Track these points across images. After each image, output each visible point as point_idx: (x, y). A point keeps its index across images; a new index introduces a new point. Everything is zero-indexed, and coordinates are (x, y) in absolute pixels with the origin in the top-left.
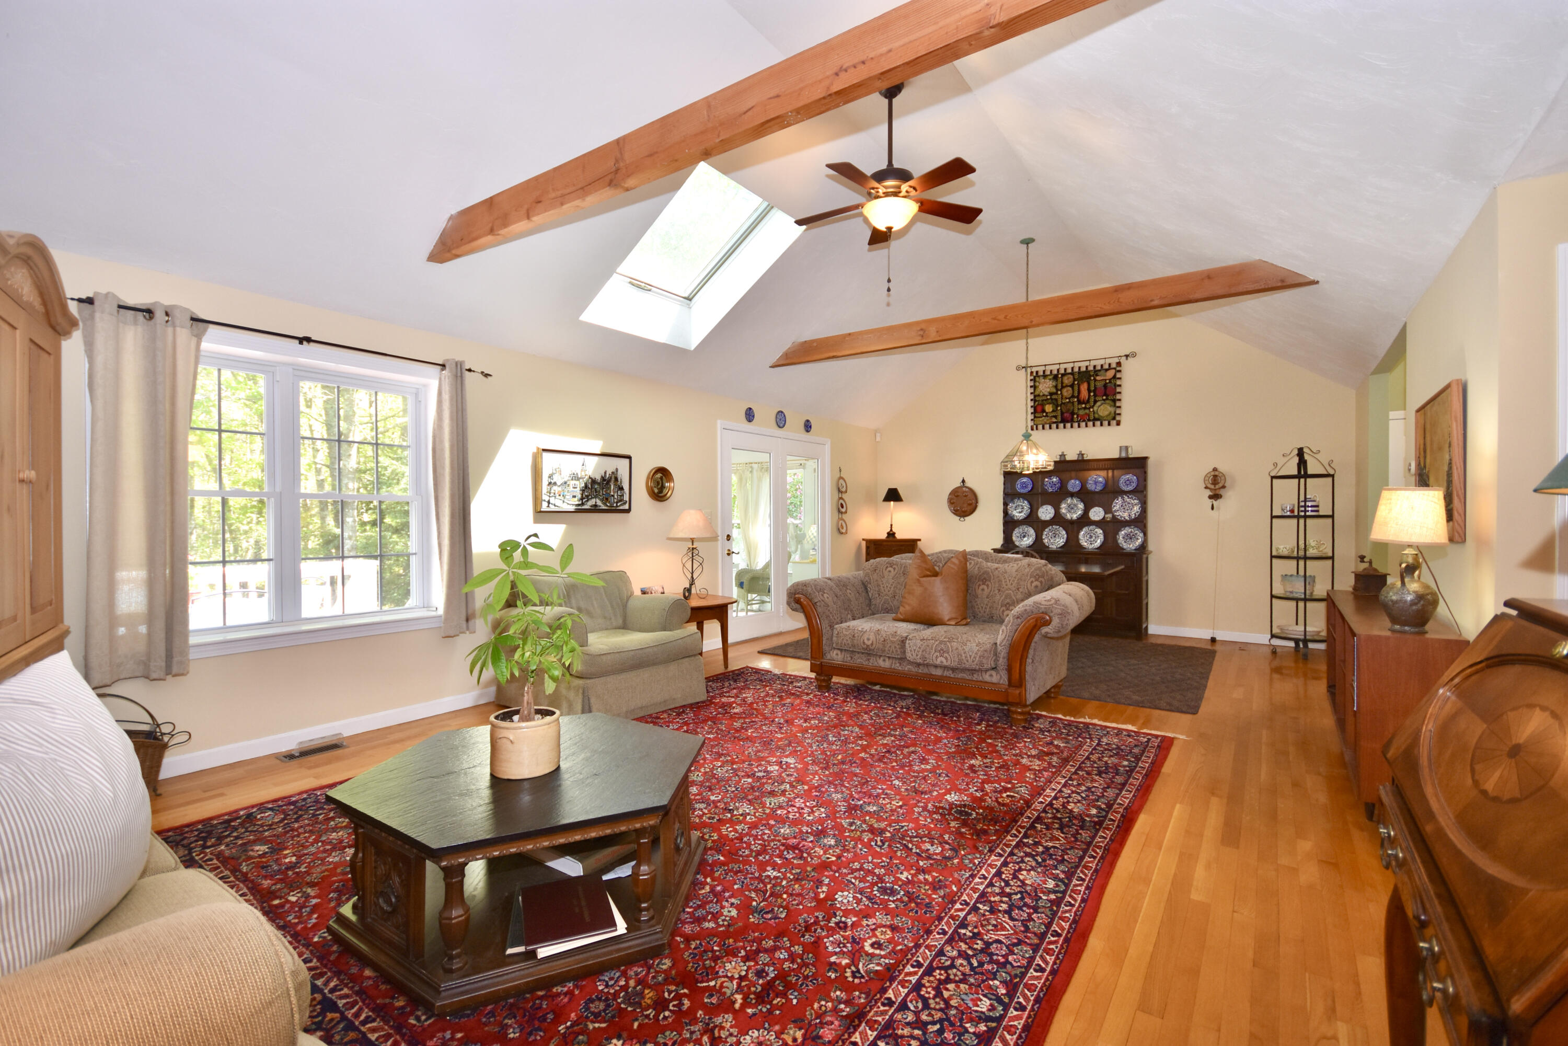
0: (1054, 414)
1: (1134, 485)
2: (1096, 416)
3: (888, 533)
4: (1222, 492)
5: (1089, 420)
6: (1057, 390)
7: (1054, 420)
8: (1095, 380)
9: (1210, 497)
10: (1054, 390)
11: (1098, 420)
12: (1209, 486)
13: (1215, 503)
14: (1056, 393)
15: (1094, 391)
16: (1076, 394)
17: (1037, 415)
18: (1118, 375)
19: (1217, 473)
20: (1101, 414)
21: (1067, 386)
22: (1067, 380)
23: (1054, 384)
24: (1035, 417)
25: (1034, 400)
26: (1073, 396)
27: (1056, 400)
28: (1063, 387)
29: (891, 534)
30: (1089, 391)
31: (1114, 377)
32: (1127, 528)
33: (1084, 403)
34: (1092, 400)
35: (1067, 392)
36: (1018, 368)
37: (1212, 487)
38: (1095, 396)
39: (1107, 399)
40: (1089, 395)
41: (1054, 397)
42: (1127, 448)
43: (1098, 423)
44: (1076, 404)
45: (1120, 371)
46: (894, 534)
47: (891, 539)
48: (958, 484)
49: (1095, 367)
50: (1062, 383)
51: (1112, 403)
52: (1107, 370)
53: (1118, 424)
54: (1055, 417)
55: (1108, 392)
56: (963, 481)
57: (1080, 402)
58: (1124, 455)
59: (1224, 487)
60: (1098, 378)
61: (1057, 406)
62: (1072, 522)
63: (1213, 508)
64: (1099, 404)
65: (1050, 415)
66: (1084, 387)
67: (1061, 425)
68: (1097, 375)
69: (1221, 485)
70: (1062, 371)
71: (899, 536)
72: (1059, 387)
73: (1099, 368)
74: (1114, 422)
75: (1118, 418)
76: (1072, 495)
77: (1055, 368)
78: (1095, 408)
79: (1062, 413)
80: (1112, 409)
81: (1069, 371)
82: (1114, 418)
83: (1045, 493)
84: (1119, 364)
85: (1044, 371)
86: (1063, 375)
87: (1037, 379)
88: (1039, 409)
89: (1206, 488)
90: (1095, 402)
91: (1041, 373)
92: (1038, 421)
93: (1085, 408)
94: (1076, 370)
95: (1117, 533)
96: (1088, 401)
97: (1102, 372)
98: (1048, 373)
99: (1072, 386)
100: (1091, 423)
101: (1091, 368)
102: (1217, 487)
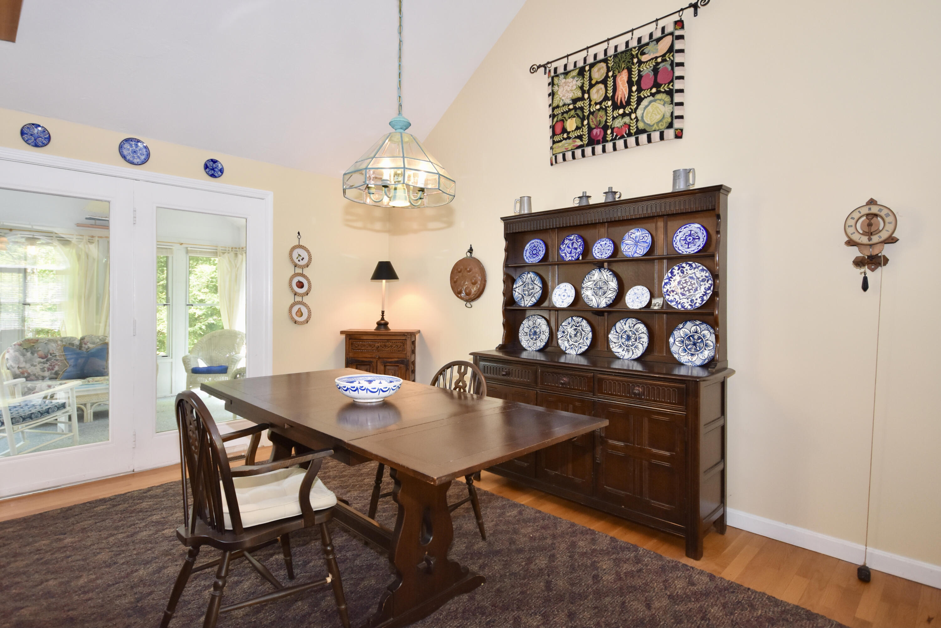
0: (578, 133)
1: (700, 243)
2: (641, 126)
3: (379, 324)
4: (887, 251)
5: (630, 135)
6: (583, 92)
7: (579, 142)
8: (640, 62)
9: (859, 263)
10: (579, 94)
11: (643, 131)
12: (856, 237)
13: (869, 274)
14: (582, 99)
15: (638, 83)
16: (610, 94)
17: (557, 138)
18: (678, 45)
19: (874, 209)
20: (648, 120)
21: (597, 83)
22: (598, 73)
23: (579, 84)
24: (554, 142)
25: (553, 116)
26: (606, 98)
27: (582, 109)
28: (591, 86)
29: (383, 325)
30: (630, 83)
31: (671, 49)
32: (689, 324)
33: (622, 106)
34: (634, 99)
35: (597, 93)
36: (533, 69)
37: (864, 240)
38: (639, 90)
39: (658, 92)
40: (630, 91)
41: (579, 104)
42: (687, 172)
43: (643, 138)
44: (610, 110)
45: (681, 37)
46: (386, 324)
47: (383, 331)
48: (463, 254)
49: (639, 40)
50: (591, 79)
51: (667, 98)
52: (658, 40)
53: (679, 135)
54: (580, 137)
55: (659, 80)
56: (471, 251)
57: (615, 107)
58: (681, 187)
59: (892, 240)
60: (644, 58)
61: (583, 120)
62: (599, 312)
63: (865, 287)
64: (645, 103)
65: (572, 135)
66: (623, 78)
67: (588, 150)
68: (643, 54)
69: (884, 235)
70: (591, 60)
71: (394, 327)
72: (586, 88)
73: (645, 40)
74: (669, 134)
75: (677, 124)
76: (600, 265)
77: (579, 58)
78: (639, 112)
79: (590, 129)
80: (667, 109)
81: (601, 56)
82: (670, 126)
83: (562, 263)
84: (680, 24)
85: (565, 66)
86: (592, 66)
87: (556, 80)
88: (558, 129)
89: (851, 243)
90: (640, 100)
91: (561, 70)
92: (560, 147)
93: (624, 115)
94: (611, 52)
95: (670, 333)
96: (628, 103)
97: (652, 44)
98: (570, 67)
99: (604, 82)
100: (631, 141)
101: (634, 43)
102: (875, 239)
